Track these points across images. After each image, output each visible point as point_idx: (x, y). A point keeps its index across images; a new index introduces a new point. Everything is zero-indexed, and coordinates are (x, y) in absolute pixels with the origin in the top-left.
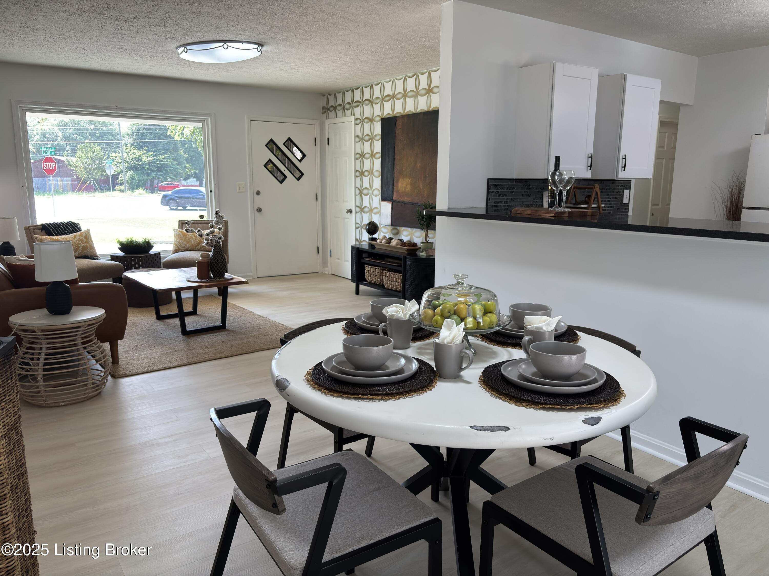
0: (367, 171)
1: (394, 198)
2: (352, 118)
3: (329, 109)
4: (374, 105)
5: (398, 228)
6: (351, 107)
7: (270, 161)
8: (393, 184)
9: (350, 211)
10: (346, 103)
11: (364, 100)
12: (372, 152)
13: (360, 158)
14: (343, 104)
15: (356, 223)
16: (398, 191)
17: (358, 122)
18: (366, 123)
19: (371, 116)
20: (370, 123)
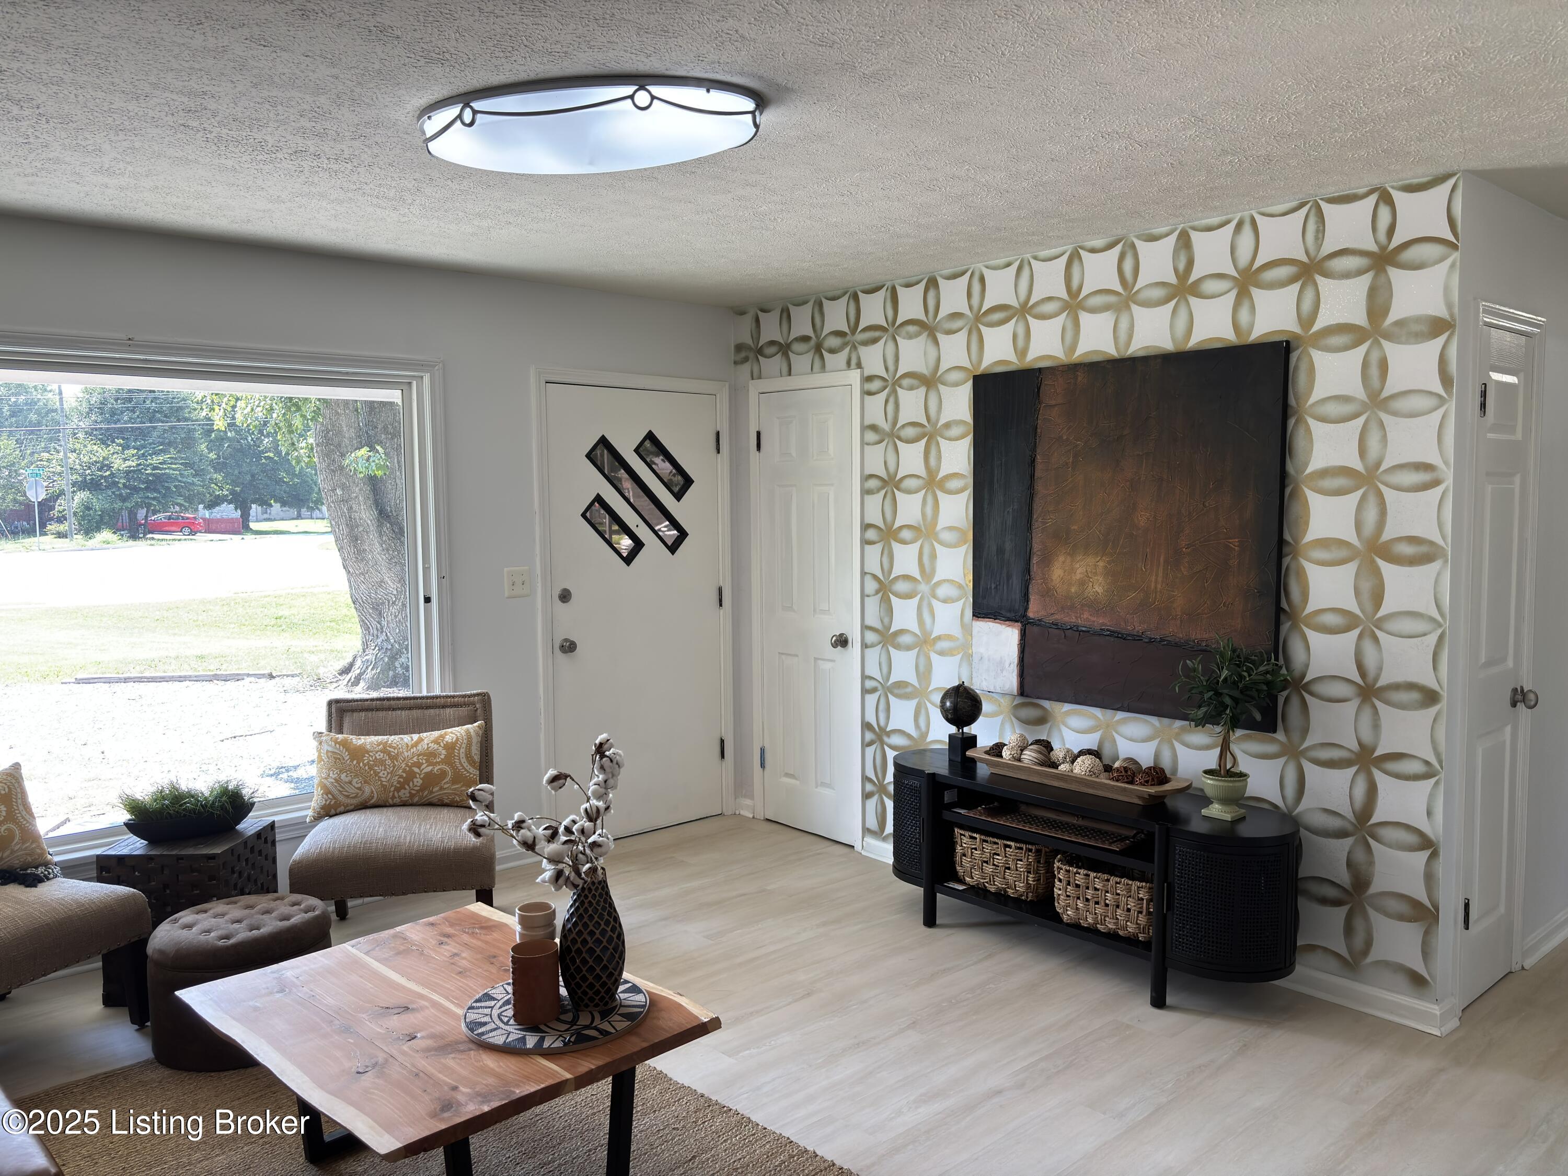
0: (908, 527)
1: (1031, 614)
2: (854, 376)
3: (760, 351)
4: (941, 337)
5: (1046, 704)
6: (845, 345)
7: (599, 499)
8: (1027, 570)
9: (842, 641)
10: (826, 331)
11: (898, 323)
12: (931, 473)
13: (879, 490)
14: (816, 336)
15: (864, 677)
16: (1047, 593)
17: (875, 385)
18: (907, 390)
19: (927, 368)
20: (923, 390)
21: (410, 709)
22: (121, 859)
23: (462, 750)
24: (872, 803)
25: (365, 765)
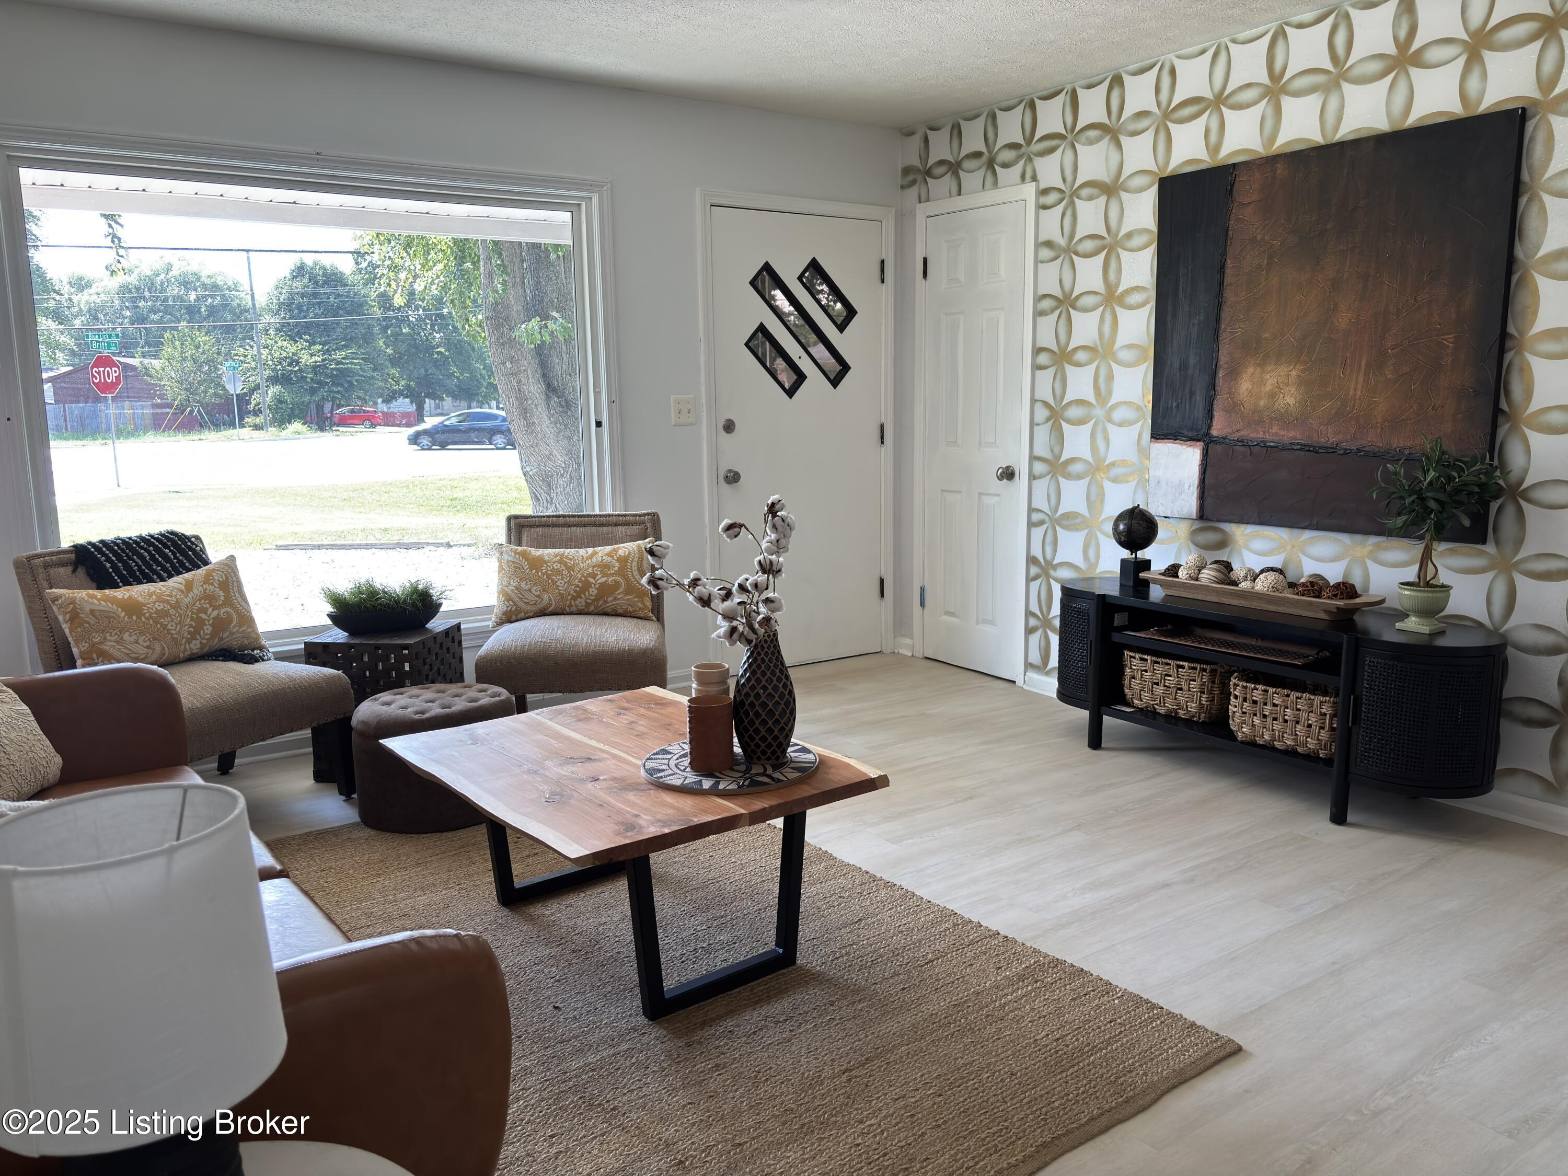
0: (1084, 348)
1: (1214, 432)
2: (1029, 191)
3: (928, 173)
4: (1124, 140)
5: (1227, 527)
6: (1020, 157)
7: (762, 329)
8: (1213, 385)
9: (1008, 474)
10: (1000, 143)
11: (1078, 128)
12: (1110, 288)
13: (1053, 311)
14: (989, 151)
15: (1031, 510)
16: (1233, 408)
17: (1052, 198)
18: (1085, 200)
19: (1108, 175)
20: (1103, 199)
21: (584, 526)
22: (326, 646)
23: (635, 564)
24: (1035, 638)
25: (543, 574)
